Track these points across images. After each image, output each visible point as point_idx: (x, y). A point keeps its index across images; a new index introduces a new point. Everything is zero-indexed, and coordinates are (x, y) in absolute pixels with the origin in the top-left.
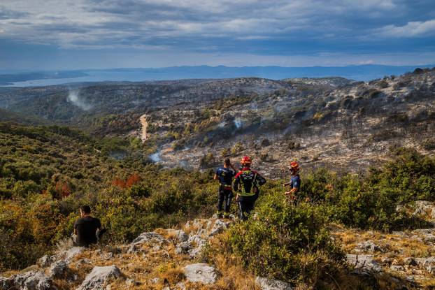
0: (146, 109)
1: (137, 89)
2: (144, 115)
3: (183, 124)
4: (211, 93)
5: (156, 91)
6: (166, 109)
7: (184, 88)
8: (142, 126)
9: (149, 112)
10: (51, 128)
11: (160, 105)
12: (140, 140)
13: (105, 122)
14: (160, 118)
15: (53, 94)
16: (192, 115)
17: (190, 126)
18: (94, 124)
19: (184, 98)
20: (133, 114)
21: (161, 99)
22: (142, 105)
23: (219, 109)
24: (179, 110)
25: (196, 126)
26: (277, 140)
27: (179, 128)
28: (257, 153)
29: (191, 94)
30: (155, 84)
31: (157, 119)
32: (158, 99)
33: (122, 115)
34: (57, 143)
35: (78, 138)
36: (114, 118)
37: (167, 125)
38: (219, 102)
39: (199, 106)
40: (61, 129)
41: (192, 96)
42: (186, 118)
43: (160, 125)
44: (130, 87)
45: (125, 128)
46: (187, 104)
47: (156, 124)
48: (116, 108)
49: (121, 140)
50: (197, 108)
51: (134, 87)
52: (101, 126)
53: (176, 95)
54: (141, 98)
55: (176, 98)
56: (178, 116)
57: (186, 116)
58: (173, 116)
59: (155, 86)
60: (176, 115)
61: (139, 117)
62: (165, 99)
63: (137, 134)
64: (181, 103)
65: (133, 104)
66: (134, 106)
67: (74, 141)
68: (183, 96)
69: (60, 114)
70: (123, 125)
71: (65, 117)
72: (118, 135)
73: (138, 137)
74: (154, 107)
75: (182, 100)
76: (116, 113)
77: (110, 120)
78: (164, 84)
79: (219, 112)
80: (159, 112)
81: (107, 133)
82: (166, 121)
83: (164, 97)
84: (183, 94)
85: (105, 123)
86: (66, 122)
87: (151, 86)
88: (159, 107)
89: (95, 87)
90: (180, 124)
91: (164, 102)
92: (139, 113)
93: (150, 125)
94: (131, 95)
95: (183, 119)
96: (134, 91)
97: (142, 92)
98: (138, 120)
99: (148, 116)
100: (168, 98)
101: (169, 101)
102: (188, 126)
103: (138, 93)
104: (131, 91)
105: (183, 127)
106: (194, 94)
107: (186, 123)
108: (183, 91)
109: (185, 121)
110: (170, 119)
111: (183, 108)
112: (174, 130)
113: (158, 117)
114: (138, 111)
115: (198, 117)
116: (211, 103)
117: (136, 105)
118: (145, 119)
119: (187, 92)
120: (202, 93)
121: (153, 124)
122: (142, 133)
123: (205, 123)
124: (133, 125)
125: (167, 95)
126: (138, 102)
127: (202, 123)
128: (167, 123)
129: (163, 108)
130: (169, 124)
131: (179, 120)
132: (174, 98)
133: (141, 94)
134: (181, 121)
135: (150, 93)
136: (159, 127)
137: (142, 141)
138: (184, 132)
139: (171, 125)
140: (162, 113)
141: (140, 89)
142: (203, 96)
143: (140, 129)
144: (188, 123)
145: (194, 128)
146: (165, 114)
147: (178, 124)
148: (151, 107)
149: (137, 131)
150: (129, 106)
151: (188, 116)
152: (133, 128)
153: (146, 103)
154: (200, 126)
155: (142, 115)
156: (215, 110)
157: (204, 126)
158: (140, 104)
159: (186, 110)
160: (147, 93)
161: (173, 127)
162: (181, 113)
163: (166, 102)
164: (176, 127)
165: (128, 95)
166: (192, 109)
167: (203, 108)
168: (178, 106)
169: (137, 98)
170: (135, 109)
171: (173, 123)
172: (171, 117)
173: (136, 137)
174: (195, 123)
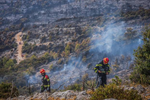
0: (22, 26)
1: (12, 3)
2: (20, 33)
3: (63, 42)
4: (96, 7)
5: (34, 5)
6: (44, 26)
7: (65, 2)
8: (17, 45)
9: (25, 30)
11: (38, 21)
12: (15, 61)
14: (37, 36)
16: (73, 33)
17: (70, 45)
19: (66, 13)
20: (7, 31)
21: (40, 14)
22: (18, 22)
23: (102, 26)
24: (58, 27)
25: (77, 45)
27: (58, 47)
29: (73, 9)
31: (34, 38)
32: (36, 14)
37: (45, 44)
38: (102, 18)
39: (81, 22)
41: (75, 11)
42: (67, 36)
43: (38, 44)
44: (4, 1)
46: (67, 20)
47: (33, 43)
50: (79, 24)
51: (8, 1)
53: (57, 9)
54: (17, 13)
55: (56, 13)
56: (58, 34)
57: (66, 34)
58: (52, 34)
60: (54, 32)
61: (14, 35)
62: (44, 14)
63: (12, 55)
64: (62, 19)
65: (8, 20)
66: (8, 22)
68: (64, 10)
73: (13, 58)
74: (32, 24)
75: (63, 16)
79: (102, 29)
80: (37, 29)
82: (44, 40)
83: (43, 12)
88: (37, 23)
90: (60, 43)
91: (43, 17)
92: (14, 31)
93: (26, 45)
94: (5, 10)
95: (63, 37)
96: (8, 5)
97: (18, 7)
98: (13, 38)
99: (24, 34)
100: (48, 13)
101: (49, 16)
102: (68, 45)
103: (14, 7)
104: (6, 5)
105: (63, 46)
106: (76, 9)
107: (66, 41)
108: (64, 5)
109: (65, 40)
110: (49, 38)
111: (64, 25)
112: (53, 50)
113: (35, 35)
114: (14, 28)
115: (79, 36)
116: (94, 20)
117: (11, 22)
118: (21, 38)
119: (69, 6)
120: (86, 7)
121: (29, 43)
122: (18, 53)
123: (87, 41)
124: (7, 45)
125: (46, 10)
126: (13, 18)
127: (83, 42)
128: (45, 42)
129: (41, 25)
130: (48, 42)
131: (58, 39)
132: (54, 13)
133: (17, 9)
134: (60, 40)
135: (27, 7)
136: (36, 46)
137: (17, 62)
138: (64, 51)
139: (50, 44)
140: (40, 31)
141: (15, 3)
142: (86, 11)
143: (16, 49)
144: (68, 42)
145: (74, 47)
146: (43, 32)
147: (58, 42)
148: (28, 23)
149: (12, 51)
150: (3, 23)
151: (69, 34)
152: (7, 48)
153: (23, 19)
154: (80, 45)
155: (18, 33)
156: (98, 27)
157: (85, 45)
158: (15, 20)
159: (66, 27)
160: (24, 7)
161: (52, 46)
162: (61, 30)
163: (45, 17)
164: (55, 46)
165: (2, 9)
166: (73, 26)
167: (85, 25)
168: (59, 22)
169: (12, 13)
170: (10, 25)
171: (52, 41)
172: (50, 35)
173: (11, 57)
174: (76, 41)
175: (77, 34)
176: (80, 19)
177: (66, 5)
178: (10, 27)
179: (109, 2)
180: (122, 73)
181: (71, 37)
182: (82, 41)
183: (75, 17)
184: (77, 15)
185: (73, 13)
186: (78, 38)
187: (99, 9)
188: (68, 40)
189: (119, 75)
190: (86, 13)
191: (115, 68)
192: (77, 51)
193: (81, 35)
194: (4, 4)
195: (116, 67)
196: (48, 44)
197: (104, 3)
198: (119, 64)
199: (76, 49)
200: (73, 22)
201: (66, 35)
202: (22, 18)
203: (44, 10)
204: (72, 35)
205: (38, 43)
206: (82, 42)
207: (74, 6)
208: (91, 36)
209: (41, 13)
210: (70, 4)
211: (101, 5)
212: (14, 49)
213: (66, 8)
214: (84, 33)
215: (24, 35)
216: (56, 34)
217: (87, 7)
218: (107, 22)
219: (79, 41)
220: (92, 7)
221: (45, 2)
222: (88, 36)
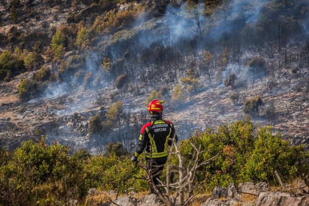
3: (45, 25)
16: (69, 2)
17: (65, 31)
25: (82, 30)
26: (287, 61)
27: (34, 37)
28: (235, 98)
42: (53, 10)
57: (51, 3)
90: (36, 26)
95: (45, 12)
102: (58, 32)
105: (46, 35)
107: (52, 22)
109: (51, 18)
110: (8, 14)
112: (21, 44)
115: (84, 7)
123: (105, 21)
127: (96, 23)
130: (6, 27)
131: (32, 16)
134: (38, 19)
138: (48, 48)
139: (12, 30)
144: (59, 23)
145: (74, 36)
147: (33, 25)
151: (59, 4)
154: (89, 30)
157: (102, 29)
161: (18, 34)
164: (26, 35)
171: (17, 23)
172: (11, 7)
174: (77, 22)
175: (78, 3)
180: (207, 98)
181: (64, 12)
182: (93, 20)
186: (83, 13)
188: (56, 19)
189: (200, 103)
191: (190, 87)
192: (83, 45)
193: (89, 5)
195: (190, 83)
196: (6, 31)
198: (198, 76)
199: (78, 40)
201: (52, 7)
204: (68, 7)
206: (93, 24)
208: (116, 7)
214: (96, 1)
216: (27, 5)
219: (85, 20)
222: (109, 8)
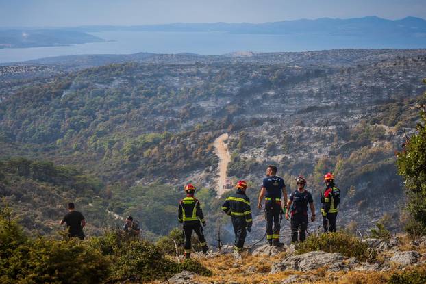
0: (229, 121)
1: (211, 74)
2: (225, 136)
3: (311, 156)
4: (381, 84)
5: (255, 79)
6: (272, 121)
7: (318, 73)
8: (217, 160)
9: (235, 129)
10: (13, 164)
11: (262, 110)
12: (213, 192)
13: (134, 151)
14: (259, 143)
15: (19, 84)
16: (332, 138)
17: (326, 162)
18: (109, 156)
19: (319, 96)
21: (265, 97)
22: (221, 112)
23: (393, 124)
24: (302, 124)
27: (301, 165)
29: (334, 88)
30: (252, 61)
31: (252, 145)
32: (259, 97)
33: (175, 133)
34: (29, 199)
35: (73, 186)
36: (156, 142)
37: (274, 159)
38: (394, 108)
39: (348, 115)
40: (36, 168)
41: (337, 92)
42: (318, 144)
43: (259, 159)
44: (194, 70)
45: (180, 164)
46: (321, 110)
47: (250, 157)
48: (161, 118)
49: (170, 193)
51: (204, 71)
52: (126, 159)
53: (301, 88)
54: (220, 94)
55: (300, 96)
56: (300, 138)
57: (317, 138)
58: (289, 138)
59: (253, 67)
60: (294, 135)
61: (212, 140)
62: (275, 97)
63: (207, 179)
64: (311, 109)
65: (202, 109)
66: (201, 112)
67: (64, 194)
68: (316, 90)
69: (33, 132)
70: (174, 159)
71: (45, 139)
72: (164, 182)
73: (208, 186)
74: (249, 117)
75: (312, 102)
76: (160, 130)
77: (146, 146)
78: (274, 62)
79: (393, 130)
80: (259, 128)
81: (140, 176)
82: (272, 150)
83: (271, 93)
84: (316, 86)
85: (135, 153)
86: (46, 150)
87: (244, 68)
88: (260, 116)
89: (114, 69)
90: (304, 156)
91: (272, 104)
92: (213, 130)
93: (236, 159)
94: (196, 88)
95: (312, 145)
96: (203, 79)
97: (221, 82)
98: (210, 146)
99: (233, 137)
100: (282, 96)
101: (283, 102)
102: (320, 163)
103: (213, 83)
104: (197, 78)
105: (311, 165)
106: (341, 87)
107: (317, 154)
108: (316, 80)
109: (316, 151)
110: (282, 146)
111: (313, 120)
112: (289, 171)
113: (255, 140)
114: (212, 125)
115: (344, 143)
116: (376, 110)
117: (208, 112)
118: (226, 145)
119: (325, 82)
120: (360, 84)
121: (242, 156)
122: (218, 176)
123: (359, 155)
124: (197, 159)
125: (279, 89)
126: (212, 105)
127: (351, 156)
128: (274, 154)
129: (268, 120)
130: (280, 156)
131: (301, 149)
132: (295, 95)
133: (220, 86)
134: (306, 151)
135: (241, 82)
136: (257, 164)
137: (216, 195)
138: (311, 175)
139: (284, 159)
140: (265, 132)
141: (217, 74)
142: (361, 93)
143: (215, 168)
144: (322, 155)
145: (333, 167)
146: (270, 134)
147: (301, 156)
148: (241, 117)
149: (208, 171)
150: (191, 114)
151: (323, 139)
152: (198, 166)
153: (231, 107)
154: (345, 162)
155: (220, 134)
156: (384, 126)
157: (356, 162)
158: (216, 109)
159: (318, 125)
160: (234, 83)
161: (288, 163)
162: (308, 131)
163: (275, 104)
164: (294, 164)
165: (190, 87)
166: (333, 124)
167: (357, 121)
168: (303, 115)
169: (209, 95)
170: (205, 119)
171: (288, 153)
172: (284, 140)
173: (204, 185)
174: (337, 155)
175: (340, 140)
176: (347, 109)
177: (320, 78)
178: (205, 123)
179: (410, 74)
181: (327, 146)
182: (350, 154)
183: (337, 105)
184: (341, 99)
185: (333, 97)
186: (342, 148)
187: (388, 87)
188: (320, 151)
190: (361, 96)
192: (339, 174)
193: (348, 141)
194: (194, 75)
196: (279, 160)
197: (398, 77)
199: (336, 170)
200: (332, 114)
201: (318, 141)
202: (230, 104)
203: (274, 89)
204: (331, 143)
205: (259, 155)
206: (349, 157)
207: (336, 81)
208: (370, 144)
209: (269, 95)
210: (328, 77)
211: (394, 81)
212: (211, 168)
213: (320, 84)
214: (354, 138)
215: (232, 141)
216: (297, 139)
217: (364, 83)
218: (403, 115)
219: (343, 154)
220: (373, 84)
221: (276, 73)
222: (363, 145)
